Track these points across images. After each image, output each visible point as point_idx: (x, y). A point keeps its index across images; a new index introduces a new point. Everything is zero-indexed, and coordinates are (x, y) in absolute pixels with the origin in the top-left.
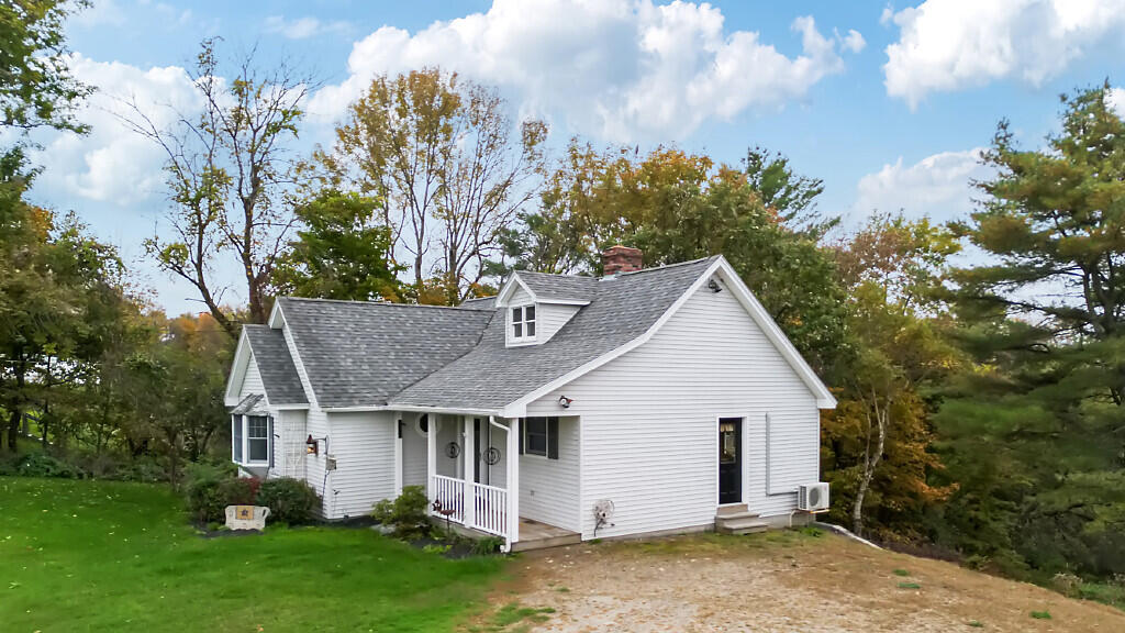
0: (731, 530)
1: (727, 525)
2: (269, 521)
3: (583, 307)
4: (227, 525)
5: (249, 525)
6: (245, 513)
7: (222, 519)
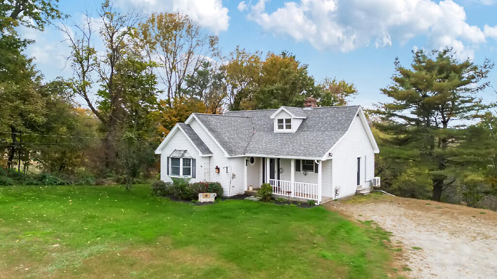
0: (363, 194)
1: (361, 192)
2: (216, 198)
3: (304, 119)
4: (199, 200)
5: (208, 200)
6: (206, 196)
7: (197, 198)
